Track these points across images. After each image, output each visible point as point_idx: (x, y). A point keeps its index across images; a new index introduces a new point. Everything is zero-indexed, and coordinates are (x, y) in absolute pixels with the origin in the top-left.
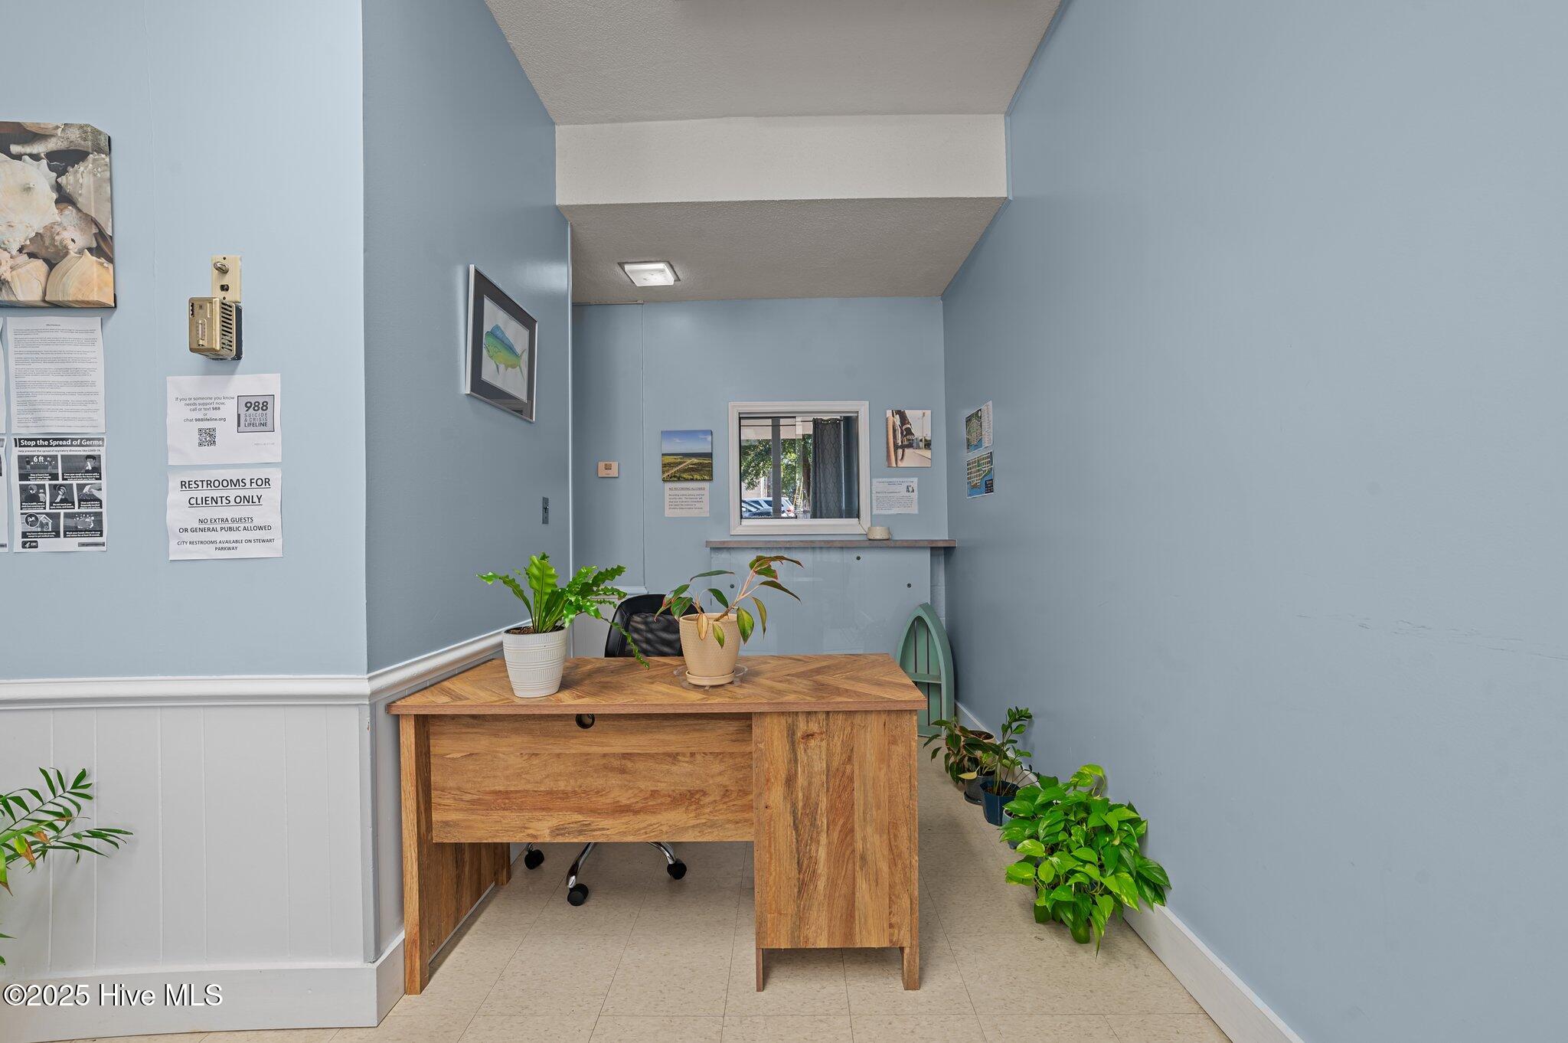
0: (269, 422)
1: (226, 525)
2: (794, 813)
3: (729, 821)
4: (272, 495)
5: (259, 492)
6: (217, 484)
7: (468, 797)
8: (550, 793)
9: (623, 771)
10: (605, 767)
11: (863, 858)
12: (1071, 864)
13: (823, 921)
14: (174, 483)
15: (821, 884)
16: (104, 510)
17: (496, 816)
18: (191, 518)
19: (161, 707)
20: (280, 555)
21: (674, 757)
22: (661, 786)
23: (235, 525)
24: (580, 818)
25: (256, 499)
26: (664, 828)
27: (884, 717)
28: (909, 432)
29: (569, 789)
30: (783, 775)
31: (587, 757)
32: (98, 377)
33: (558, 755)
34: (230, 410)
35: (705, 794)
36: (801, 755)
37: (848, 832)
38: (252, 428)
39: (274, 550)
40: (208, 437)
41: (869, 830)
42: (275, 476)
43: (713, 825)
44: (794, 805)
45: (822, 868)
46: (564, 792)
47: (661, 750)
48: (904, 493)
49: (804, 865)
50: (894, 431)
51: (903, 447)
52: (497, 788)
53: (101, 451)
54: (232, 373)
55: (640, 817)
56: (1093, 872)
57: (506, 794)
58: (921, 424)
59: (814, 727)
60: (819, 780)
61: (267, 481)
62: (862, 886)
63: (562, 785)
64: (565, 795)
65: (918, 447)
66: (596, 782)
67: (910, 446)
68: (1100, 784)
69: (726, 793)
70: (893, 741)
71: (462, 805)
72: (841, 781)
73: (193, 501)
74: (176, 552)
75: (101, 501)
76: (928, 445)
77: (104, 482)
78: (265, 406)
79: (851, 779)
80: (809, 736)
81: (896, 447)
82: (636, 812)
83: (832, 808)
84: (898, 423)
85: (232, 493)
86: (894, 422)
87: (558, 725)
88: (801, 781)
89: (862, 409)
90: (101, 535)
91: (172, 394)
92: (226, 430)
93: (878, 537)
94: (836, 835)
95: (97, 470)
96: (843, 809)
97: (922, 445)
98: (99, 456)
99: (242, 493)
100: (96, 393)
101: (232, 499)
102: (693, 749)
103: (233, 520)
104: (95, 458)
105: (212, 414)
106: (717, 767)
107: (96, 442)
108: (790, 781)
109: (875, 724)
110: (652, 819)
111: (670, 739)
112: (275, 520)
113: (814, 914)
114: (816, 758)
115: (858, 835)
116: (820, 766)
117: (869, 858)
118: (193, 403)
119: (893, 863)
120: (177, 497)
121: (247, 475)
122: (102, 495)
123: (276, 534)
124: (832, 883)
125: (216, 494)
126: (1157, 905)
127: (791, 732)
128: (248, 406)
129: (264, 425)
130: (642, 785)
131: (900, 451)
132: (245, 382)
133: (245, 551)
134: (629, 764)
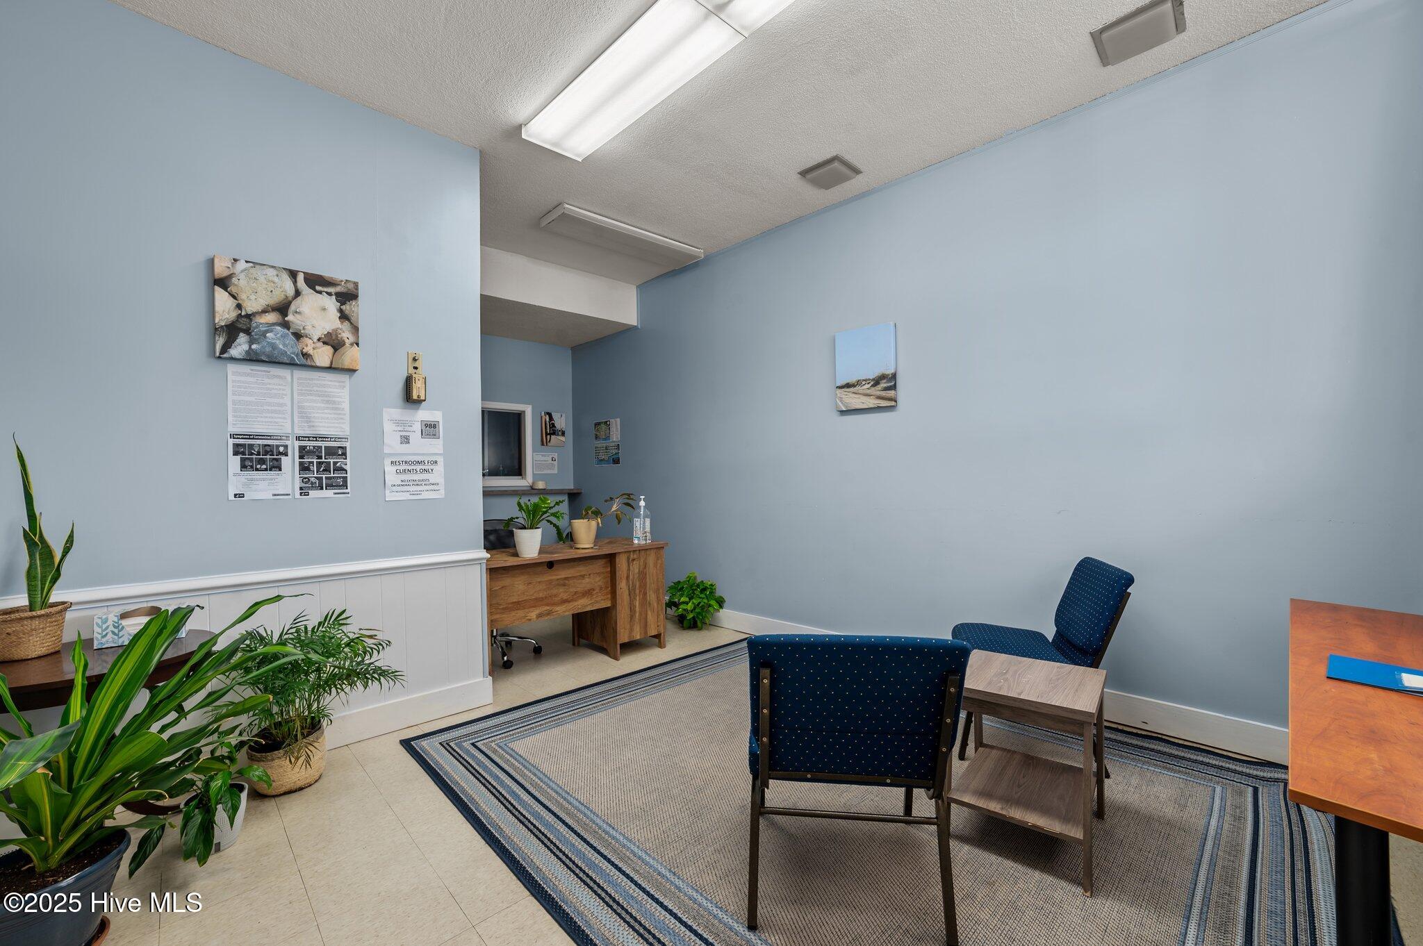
0: (437, 435)
1: (415, 483)
2: (629, 589)
3: (602, 600)
4: (439, 469)
5: (432, 467)
6: (410, 463)
7: (502, 607)
8: (536, 599)
9: (564, 585)
10: (558, 585)
11: (650, 603)
12: (699, 600)
13: (638, 629)
14: (387, 462)
15: (637, 615)
16: (348, 475)
17: (513, 613)
18: (397, 479)
19: (380, 575)
20: (443, 496)
21: (583, 577)
22: (578, 589)
23: (420, 483)
24: (548, 608)
25: (430, 471)
26: (579, 607)
27: (655, 550)
28: (553, 425)
29: (544, 596)
30: (625, 575)
31: (550, 582)
32: (346, 406)
33: (539, 582)
34: (417, 427)
35: (594, 590)
36: (631, 567)
37: (645, 594)
38: (428, 436)
39: (440, 494)
40: (405, 440)
41: (651, 592)
42: (440, 460)
43: (597, 602)
44: (629, 587)
45: (637, 609)
46: (542, 598)
47: (579, 574)
48: (550, 461)
49: (632, 609)
50: (546, 424)
51: (550, 434)
52: (514, 601)
53: (348, 445)
54: (418, 409)
55: (571, 603)
56: (706, 601)
57: (518, 603)
58: (561, 422)
59: (635, 556)
60: (636, 576)
61: (436, 462)
62: (649, 613)
63: (541, 595)
64: (542, 599)
65: (558, 435)
66: (554, 591)
67: (554, 434)
68: (695, 578)
69: (601, 589)
70: (658, 559)
71: (499, 611)
72: (643, 575)
73: (398, 471)
74: (390, 496)
75: (346, 471)
76: (563, 434)
77: (348, 461)
78: (435, 426)
79: (646, 574)
80: (634, 560)
81: (547, 434)
82: (569, 602)
83: (640, 586)
84: (548, 420)
85: (418, 467)
86: (546, 420)
87: (540, 569)
88: (631, 577)
89: (528, 411)
90: (347, 488)
91: (386, 417)
92: (415, 437)
93: (540, 488)
94: (641, 596)
95: (344, 454)
96: (643, 586)
97: (560, 433)
98: (346, 447)
99: (423, 467)
100: (345, 414)
101: (418, 470)
102: (590, 572)
103: (419, 481)
104: (344, 448)
105: (410, 429)
106: (598, 579)
107: (344, 440)
108: (628, 577)
109: (653, 553)
110: (576, 603)
111: (582, 569)
112: (441, 481)
113: (635, 627)
114: (635, 568)
115: (648, 595)
116: (637, 571)
117: (651, 603)
118: (398, 423)
119: (658, 603)
120: (390, 470)
121: (426, 459)
122: (348, 468)
123: (442, 488)
124: (640, 614)
125: (410, 468)
126: (721, 610)
127: (628, 558)
128: (426, 426)
129: (435, 435)
130: (571, 590)
131: (549, 436)
132: (423, 414)
133: (425, 495)
134: (567, 582)
